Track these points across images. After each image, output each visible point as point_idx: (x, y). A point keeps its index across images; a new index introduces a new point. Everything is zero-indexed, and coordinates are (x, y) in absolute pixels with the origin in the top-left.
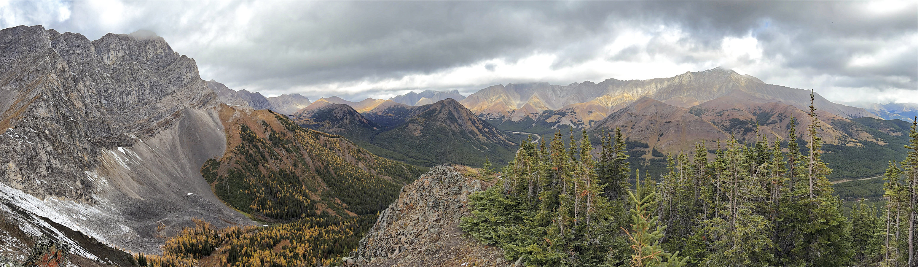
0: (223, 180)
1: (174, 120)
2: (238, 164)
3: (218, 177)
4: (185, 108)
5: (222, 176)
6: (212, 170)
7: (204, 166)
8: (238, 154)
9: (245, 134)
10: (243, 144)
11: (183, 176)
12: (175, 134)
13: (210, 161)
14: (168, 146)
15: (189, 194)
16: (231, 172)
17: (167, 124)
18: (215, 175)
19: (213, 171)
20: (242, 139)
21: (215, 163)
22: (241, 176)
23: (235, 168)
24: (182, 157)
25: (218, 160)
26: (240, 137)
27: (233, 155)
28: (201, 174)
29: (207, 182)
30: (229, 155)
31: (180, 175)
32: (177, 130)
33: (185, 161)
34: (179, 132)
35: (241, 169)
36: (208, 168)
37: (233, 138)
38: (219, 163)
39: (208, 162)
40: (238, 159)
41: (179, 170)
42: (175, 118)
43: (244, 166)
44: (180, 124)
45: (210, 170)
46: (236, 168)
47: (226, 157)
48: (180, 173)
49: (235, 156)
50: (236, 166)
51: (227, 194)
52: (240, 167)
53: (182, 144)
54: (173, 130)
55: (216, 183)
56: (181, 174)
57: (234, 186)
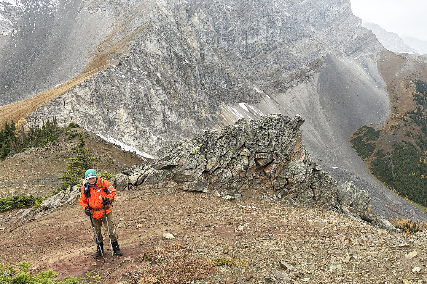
0: (384, 156)
1: (312, 72)
2: (410, 136)
3: (375, 151)
4: (328, 55)
5: (382, 150)
6: (368, 140)
7: (355, 134)
8: (410, 123)
9: (421, 95)
10: (419, 110)
11: (324, 145)
12: (313, 89)
13: (364, 129)
14: (304, 106)
15: (333, 168)
16: (399, 147)
17: (302, 77)
18: (371, 148)
19: (369, 142)
20: (416, 102)
21: (371, 133)
22: (413, 154)
23: (405, 142)
24: (323, 120)
25: (376, 128)
26: (414, 99)
27: (402, 123)
28: (350, 145)
29: (359, 155)
30: (396, 123)
31: (321, 144)
32: (315, 84)
33: (327, 127)
34: (319, 87)
35: (414, 144)
36: (359, 138)
37: (402, 100)
38: (378, 132)
39: (361, 129)
40: (409, 129)
41: (319, 136)
42: (313, 68)
43: (418, 141)
44: (321, 77)
45: (364, 140)
46: (407, 141)
47: (389, 125)
48: (320, 140)
49: (405, 125)
50: (406, 139)
51: (391, 174)
52: (412, 141)
53: (322, 103)
54: (310, 85)
55: (372, 158)
56: (322, 142)
57: (402, 165)
